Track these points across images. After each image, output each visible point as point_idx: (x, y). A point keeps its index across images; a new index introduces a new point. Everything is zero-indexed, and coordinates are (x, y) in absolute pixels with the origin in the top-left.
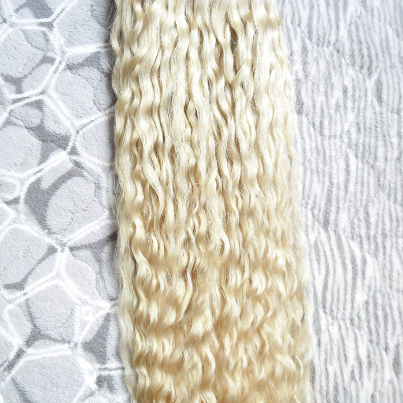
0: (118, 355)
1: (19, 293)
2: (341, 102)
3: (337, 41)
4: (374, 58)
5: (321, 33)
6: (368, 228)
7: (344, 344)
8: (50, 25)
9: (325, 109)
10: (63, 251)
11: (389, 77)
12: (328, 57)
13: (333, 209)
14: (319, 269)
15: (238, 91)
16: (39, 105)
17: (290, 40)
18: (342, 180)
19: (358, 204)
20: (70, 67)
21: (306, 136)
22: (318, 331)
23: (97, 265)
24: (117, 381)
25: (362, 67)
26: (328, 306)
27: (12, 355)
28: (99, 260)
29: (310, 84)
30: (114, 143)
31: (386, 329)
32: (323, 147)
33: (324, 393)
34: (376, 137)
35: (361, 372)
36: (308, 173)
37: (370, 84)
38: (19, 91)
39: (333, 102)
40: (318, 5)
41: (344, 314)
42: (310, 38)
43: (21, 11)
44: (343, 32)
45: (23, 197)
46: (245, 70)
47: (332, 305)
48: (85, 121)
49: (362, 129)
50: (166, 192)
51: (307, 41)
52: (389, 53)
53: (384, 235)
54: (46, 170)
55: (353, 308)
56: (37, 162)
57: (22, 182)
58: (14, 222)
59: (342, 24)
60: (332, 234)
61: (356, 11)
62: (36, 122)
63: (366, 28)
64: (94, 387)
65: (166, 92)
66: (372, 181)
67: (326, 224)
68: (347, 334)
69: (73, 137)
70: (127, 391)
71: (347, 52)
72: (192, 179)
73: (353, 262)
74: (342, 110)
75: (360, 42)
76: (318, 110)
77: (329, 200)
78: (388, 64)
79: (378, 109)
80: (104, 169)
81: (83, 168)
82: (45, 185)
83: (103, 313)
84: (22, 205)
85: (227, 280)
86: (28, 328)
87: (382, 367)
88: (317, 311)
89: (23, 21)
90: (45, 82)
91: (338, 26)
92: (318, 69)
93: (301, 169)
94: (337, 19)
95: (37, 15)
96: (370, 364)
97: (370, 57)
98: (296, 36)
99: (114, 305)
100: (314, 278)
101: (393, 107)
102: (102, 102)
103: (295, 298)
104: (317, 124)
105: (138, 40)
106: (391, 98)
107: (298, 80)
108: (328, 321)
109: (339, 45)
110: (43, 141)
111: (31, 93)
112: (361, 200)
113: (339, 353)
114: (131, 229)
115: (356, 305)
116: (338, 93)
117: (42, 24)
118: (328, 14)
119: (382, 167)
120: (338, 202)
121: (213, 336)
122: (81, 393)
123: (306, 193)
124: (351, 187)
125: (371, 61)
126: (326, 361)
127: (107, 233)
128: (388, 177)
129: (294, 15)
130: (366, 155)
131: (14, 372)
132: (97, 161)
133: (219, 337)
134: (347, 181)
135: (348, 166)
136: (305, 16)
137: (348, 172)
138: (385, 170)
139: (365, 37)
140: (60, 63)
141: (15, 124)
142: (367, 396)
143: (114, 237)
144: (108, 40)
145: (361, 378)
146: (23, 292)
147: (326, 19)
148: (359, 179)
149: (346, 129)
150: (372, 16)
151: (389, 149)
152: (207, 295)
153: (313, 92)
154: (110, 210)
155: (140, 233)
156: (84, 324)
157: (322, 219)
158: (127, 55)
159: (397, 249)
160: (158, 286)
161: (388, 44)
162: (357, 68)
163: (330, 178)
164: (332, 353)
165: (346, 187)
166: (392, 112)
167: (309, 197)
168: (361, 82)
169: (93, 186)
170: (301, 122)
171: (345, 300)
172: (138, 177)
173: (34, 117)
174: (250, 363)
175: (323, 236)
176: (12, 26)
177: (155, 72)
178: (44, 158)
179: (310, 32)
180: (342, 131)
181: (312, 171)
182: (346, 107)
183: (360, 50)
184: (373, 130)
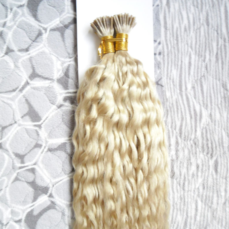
2: (195, 173)
3: (195, 138)
4: (214, 149)
5: (186, 134)
8: (40, 126)
9: (186, 176)
11: (222, 159)
12: (189, 148)
16: (33, 171)
17: (169, 138)
18: (193, 214)
19: (202, 227)
20: (50, 150)
21: (175, 190)
25: (208, 153)
29: (179, 162)
32: (184, 196)
34: (213, 192)
36: (175, 210)
37: (212, 163)
38: (23, 162)
39: (191, 173)
40: (186, 118)
43: (24, 117)
44: (199, 133)
45: (23, 219)
48: (57, 180)
49: (206, 188)
51: (179, 137)
52: (223, 146)
54: (36, 205)
56: (32, 201)
57: (23, 211)
59: (198, 129)
61: (206, 122)
62: (31, 179)
63: (211, 132)
66: (210, 214)
69: (51, 189)
71: (200, 145)
74: (195, 177)
75: (207, 140)
76: (183, 177)
77: (186, 224)
78: (222, 152)
79: (215, 176)
80: (67, 205)
81: (55, 204)
82: (35, 213)
84: (23, 223)
89: (25, 123)
90: (36, 158)
91: (196, 130)
92: (184, 154)
93: (172, 209)
94: (196, 126)
95: (33, 121)
98: (173, 136)
101: (223, 176)
102: (66, 170)
104: (182, 184)
106: (222, 171)
107: (172, 160)
109: (196, 140)
110: (35, 189)
111: (29, 164)
112: (203, 225)
116: (194, 168)
117: (35, 126)
118: (191, 124)
119: (215, 207)
123: (174, 221)
124: (198, 218)
125: (213, 151)
128: (219, 212)
129: (172, 123)
130: (207, 201)
132: (63, 202)
134: (196, 215)
136: (178, 124)
137: (196, 210)
138: (217, 209)
139: (210, 136)
140: (45, 147)
141: (20, 180)
147: (189, 126)
148: (203, 214)
149: (197, 187)
150: (215, 125)
151: (220, 198)
153: (180, 167)
161: (222, 141)
162: (205, 154)
163: (187, 213)
165: (195, 218)
166: (223, 178)
167: (175, 223)
168: (207, 162)
169: (61, 214)
170: (173, 183)
173: (30, 177)
176: (19, 125)
178: (35, 199)
179: (181, 133)
180: (195, 188)
181: (177, 209)
182: (197, 176)
183: (207, 144)
184: (212, 188)
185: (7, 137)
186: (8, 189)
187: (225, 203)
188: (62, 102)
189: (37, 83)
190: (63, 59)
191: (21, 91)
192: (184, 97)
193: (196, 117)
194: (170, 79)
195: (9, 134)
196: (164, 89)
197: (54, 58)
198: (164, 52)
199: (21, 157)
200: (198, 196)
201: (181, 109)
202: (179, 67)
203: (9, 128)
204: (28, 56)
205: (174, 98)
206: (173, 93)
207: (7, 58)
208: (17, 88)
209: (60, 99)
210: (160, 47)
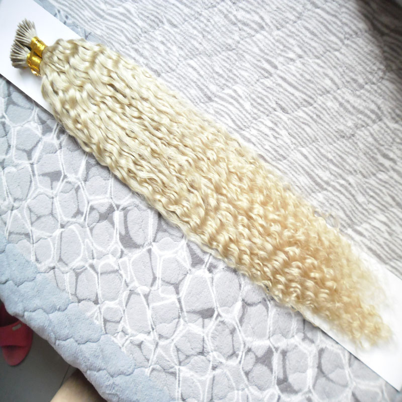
0: (205, 253)
1: (157, 281)
2: (167, 49)
3: (141, 29)
5: (134, 36)
6: (223, 77)
7: (261, 131)
8: (65, 177)
9: (164, 60)
10: (152, 246)
11: (169, 13)
12: (145, 40)
13: (206, 90)
14: (225, 118)
15: (134, 102)
16: (92, 209)
17: (129, 56)
18: (197, 76)
19: (211, 74)
21: (170, 80)
22: (249, 141)
23: (167, 234)
24: (214, 261)
25: (158, 25)
26: (242, 127)
27: (178, 305)
28: (165, 231)
29: (151, 59)
30: (124, 183)
31: (267, 103)
32: (179, 74)
33: (274, 159)
34: (189, 42)
35: (276, 132)
36: (185, 91)
37: (167, 26)
38: (82, 214)
39: (163, 53)
40: (123, 27)
41: (250, 121)
42: (133, 43)
43: (53, 186)
44: (140, 23)
45: (122, 247)
46: (127, 91)
47: (242, 124)
48: (109, 191)
49: (182, 47)
50: (154, 173)
51: (134, 46)
52: (160, 5)
53: (230, 71)
54: (118, 227)
55: (250, 114)
56: (113, 229)
57: (116, 243)
58: (130, 260)
59: (137, 21)
60: (216, 99)
61: (135, 8)
62: (97, 216)
63: (144, 9)
64: (210, 275)
65: (116, 139)
66: (205, 59)
67: (210, 99)
68: (258, 126)
69: (112, 202)
70: (220, 260)
71: (148, 27)
72: (156, 155)
73: (232, 97)
74: (169, 51)
75: (148, 17)
76: (163, 64)
77: (201, 89)
78: (163, 9)
79: (178, 31)
80: (132, 197)
81: (126, 208)
82: (123, 233)
83: (185, 246)
84: (126, 251)
85: (203, 171)
86: (172, 288)
87: (280, 118)
88: (240, 134)
89: (57, 189)
90: (85, 198)
91: (136, 24)
92: (148, 50)
93: (181, 94)
94: (133, 22)
95: (58, 180)
96: (276, 124)
97: (156, 17)
98: (129, 51)
99: (185, 238)
100: (227, 124)
101: (182, 22)
102: (106, 176)
103: (228, 142)
104: (168, 69)
105: (91, 137)
106: (177, 19)
107: (147, 65)
108: (248, 132)
110: (106, 218)
111: (85, 209)
112: (210, 71)
113: (263, 137)
114: (160, 203)
115: (250, 111)
116: (162, 47)
117: (63, 180)
118: (129, 25)
119: (202, 48)
120: (204, 85)
121: (220, 197)
122: (209, 283)
123: (192, 100)
124: (202, 73)
125: (158, 18)
126: (262, 147)
127: (157, 217)
128: (208, 48)
129: (120, 44)
130: (194, 53)
131: (184, 309)
132: (127, 198)
133: (222, 194)
134: (198, 73)
135: (193, 67)
136: (123, 38)
137: (195, 69)
138: (204, 48)
139: (147, 12)
140: (81, 184)
141: (94, 227)
142: (287, 137)
143: (160, 215)
144: (84, 152)
145: (278, 134)
146: (157, 279)
147: (130, 28)
148: (201, 65)
149: (178, 55)
151: (197, 38)
152: (203, 186)
153: (155, 61)
154: (149, 208)
155: (164, 200)
156: (184, 259)
157: (206, 100)
158: (94, 147)
159: (240, 68)
160: (187, 208)
162: (157, 28)
163: (192, 81)
164: (261, 141)
165: (200, 75)
166: (183, 24)
167: (195, 100)
168: (163, 30)
169: (135, 208)
170: (163, 78)
171: (244, 115)
172: (142, 182)
173: (95, 215)
174: (240, 187)
175: (214, 104)
176: (56, 196)
177: (107, 139)
178: (113, 223)
179: (131, 41)
180: (178, 58)
181: (185, 89)
182: (169, 48)
183: (151, 20)
184: (185, 41)
185: (58, 214)
186: (94, 244)
187: (204, 36)
188: (58, 142)
189: (36, 155)
190: (31, 117)
191: (34, 175)
192: (108, 17)
193: (126, 16)
194: (89, 21)
195: (58, 211)
196: (93, 33)
197: (27, 125)
198: (67, 12)
199: (79, 213)
200: (185, 59)
201: (114, 27)
202: (84, 5)
203: (54, 207)
204: (14, 148)
205: (104, 28)
206: (100, 27)
207: (7, 170)
208: (31, 178)
209: (56, 142)
210: (62, 12)
